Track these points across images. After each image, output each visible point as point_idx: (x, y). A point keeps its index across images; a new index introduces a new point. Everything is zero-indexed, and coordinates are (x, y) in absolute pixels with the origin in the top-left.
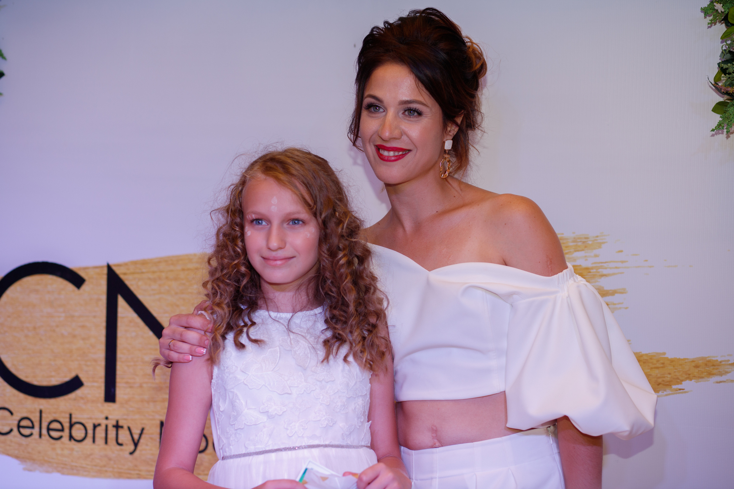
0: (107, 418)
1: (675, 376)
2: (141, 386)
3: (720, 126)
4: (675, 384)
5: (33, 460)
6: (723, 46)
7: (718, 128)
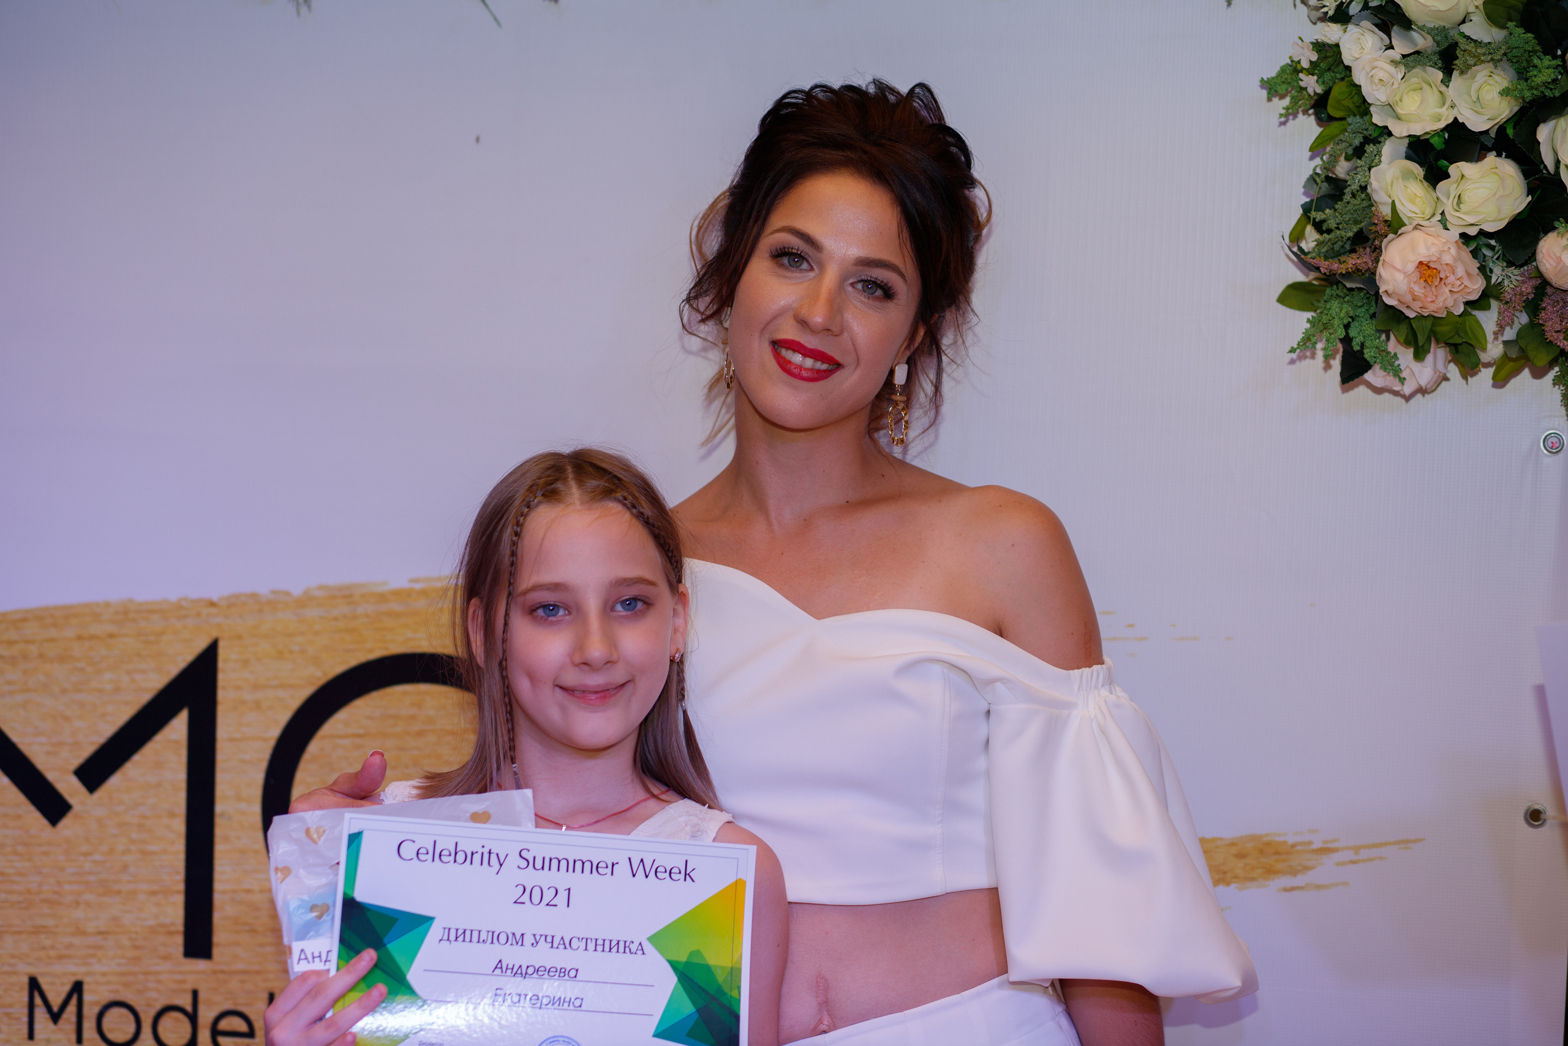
3: (1307, 342)
6: (1316, 166)
7: (1303, 345)
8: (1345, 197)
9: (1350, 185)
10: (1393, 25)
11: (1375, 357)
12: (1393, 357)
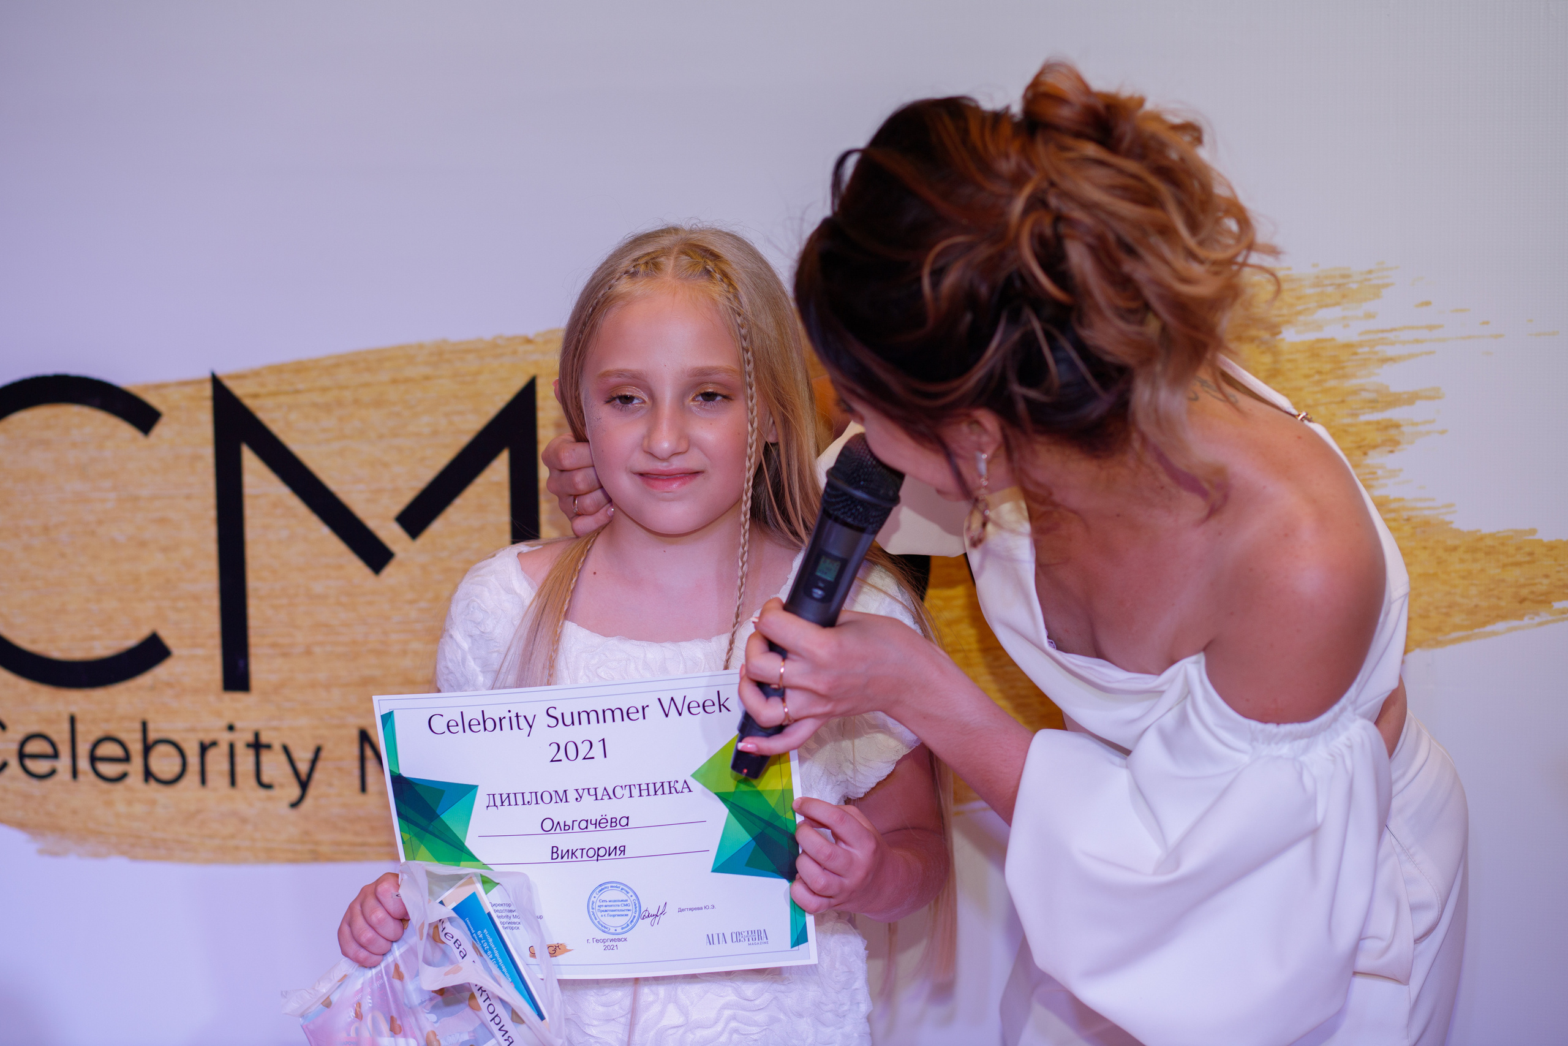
0: (231, 728)
1: (1560, 580)
2: (308, 652)
4: (1560, 600)
5: (61, 831)
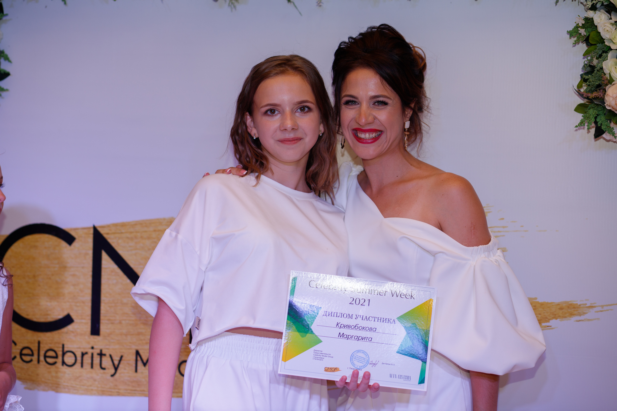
0: (92, 348)
1: (545, 316)
3: (582, 124)
4: (544, 322)
5: (32, 381)
6: (585, 61)
7: (580, 125)
8: (595, 72)
9: (596, 67)
10: (612, 11)
11: (606, 129)
12: (612, 129)
